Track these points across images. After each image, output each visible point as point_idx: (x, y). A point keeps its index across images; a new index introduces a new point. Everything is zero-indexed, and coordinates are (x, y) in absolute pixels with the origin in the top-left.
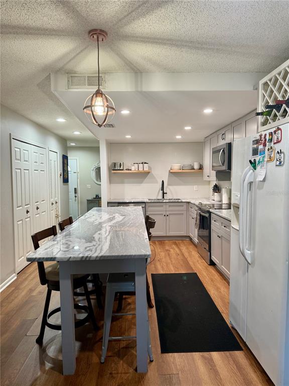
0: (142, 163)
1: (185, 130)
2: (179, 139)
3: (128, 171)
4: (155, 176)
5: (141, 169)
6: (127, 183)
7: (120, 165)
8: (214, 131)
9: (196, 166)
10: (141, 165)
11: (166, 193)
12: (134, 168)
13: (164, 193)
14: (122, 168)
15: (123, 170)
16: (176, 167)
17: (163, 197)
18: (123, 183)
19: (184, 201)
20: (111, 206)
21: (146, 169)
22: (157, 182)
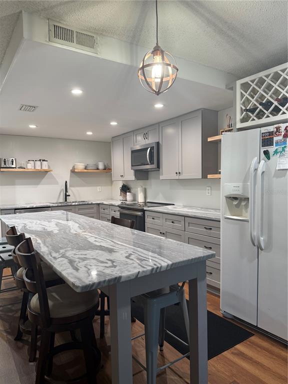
0: (40, 160)
1: (111, 125)
2: (89, 136)
3: (21, 170)
4: (55, 176)
5: (38, 167)
6: (18, 185)
7: (12, 162)
8: (132, 130)
9: (101, 166)
10: (38, 163)
11: (69, 196)
12: (30, 166)
13: (66, 196)
14: (14, 166)
15: (15, 168)
16: (80, 167)
17: (66, 200)
18: (14, 184)
19: (94, 203)
20: (5, 214)
21: (45, 167)
22: (57, 183)
